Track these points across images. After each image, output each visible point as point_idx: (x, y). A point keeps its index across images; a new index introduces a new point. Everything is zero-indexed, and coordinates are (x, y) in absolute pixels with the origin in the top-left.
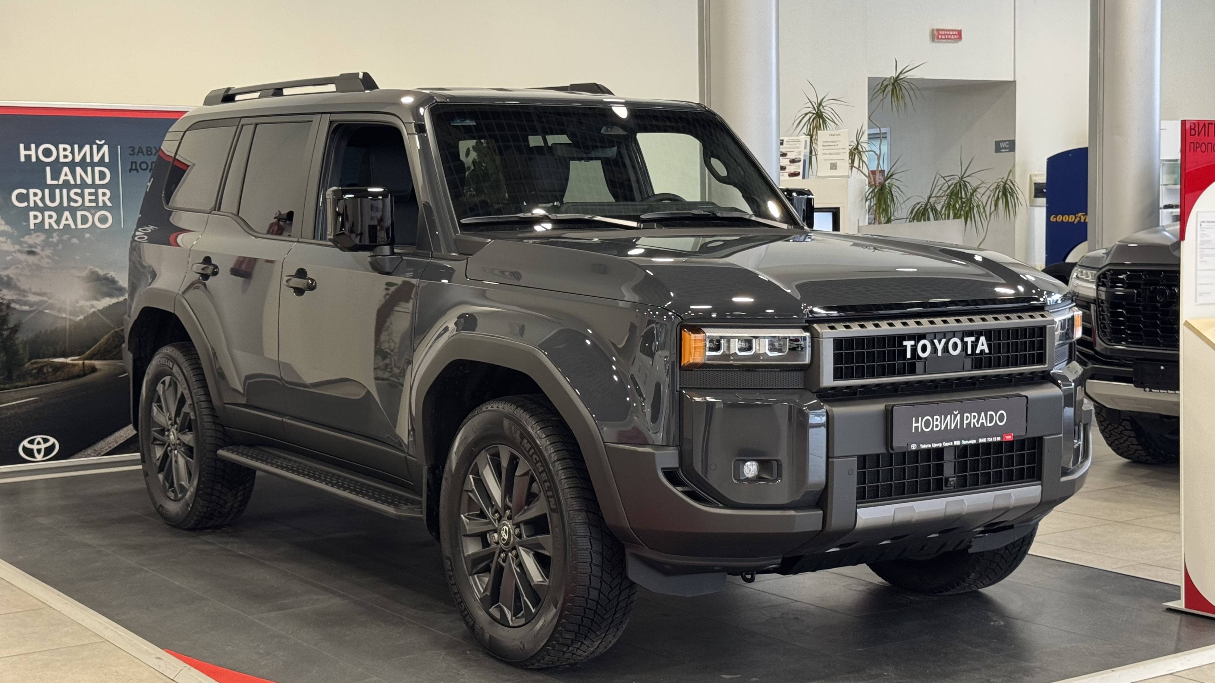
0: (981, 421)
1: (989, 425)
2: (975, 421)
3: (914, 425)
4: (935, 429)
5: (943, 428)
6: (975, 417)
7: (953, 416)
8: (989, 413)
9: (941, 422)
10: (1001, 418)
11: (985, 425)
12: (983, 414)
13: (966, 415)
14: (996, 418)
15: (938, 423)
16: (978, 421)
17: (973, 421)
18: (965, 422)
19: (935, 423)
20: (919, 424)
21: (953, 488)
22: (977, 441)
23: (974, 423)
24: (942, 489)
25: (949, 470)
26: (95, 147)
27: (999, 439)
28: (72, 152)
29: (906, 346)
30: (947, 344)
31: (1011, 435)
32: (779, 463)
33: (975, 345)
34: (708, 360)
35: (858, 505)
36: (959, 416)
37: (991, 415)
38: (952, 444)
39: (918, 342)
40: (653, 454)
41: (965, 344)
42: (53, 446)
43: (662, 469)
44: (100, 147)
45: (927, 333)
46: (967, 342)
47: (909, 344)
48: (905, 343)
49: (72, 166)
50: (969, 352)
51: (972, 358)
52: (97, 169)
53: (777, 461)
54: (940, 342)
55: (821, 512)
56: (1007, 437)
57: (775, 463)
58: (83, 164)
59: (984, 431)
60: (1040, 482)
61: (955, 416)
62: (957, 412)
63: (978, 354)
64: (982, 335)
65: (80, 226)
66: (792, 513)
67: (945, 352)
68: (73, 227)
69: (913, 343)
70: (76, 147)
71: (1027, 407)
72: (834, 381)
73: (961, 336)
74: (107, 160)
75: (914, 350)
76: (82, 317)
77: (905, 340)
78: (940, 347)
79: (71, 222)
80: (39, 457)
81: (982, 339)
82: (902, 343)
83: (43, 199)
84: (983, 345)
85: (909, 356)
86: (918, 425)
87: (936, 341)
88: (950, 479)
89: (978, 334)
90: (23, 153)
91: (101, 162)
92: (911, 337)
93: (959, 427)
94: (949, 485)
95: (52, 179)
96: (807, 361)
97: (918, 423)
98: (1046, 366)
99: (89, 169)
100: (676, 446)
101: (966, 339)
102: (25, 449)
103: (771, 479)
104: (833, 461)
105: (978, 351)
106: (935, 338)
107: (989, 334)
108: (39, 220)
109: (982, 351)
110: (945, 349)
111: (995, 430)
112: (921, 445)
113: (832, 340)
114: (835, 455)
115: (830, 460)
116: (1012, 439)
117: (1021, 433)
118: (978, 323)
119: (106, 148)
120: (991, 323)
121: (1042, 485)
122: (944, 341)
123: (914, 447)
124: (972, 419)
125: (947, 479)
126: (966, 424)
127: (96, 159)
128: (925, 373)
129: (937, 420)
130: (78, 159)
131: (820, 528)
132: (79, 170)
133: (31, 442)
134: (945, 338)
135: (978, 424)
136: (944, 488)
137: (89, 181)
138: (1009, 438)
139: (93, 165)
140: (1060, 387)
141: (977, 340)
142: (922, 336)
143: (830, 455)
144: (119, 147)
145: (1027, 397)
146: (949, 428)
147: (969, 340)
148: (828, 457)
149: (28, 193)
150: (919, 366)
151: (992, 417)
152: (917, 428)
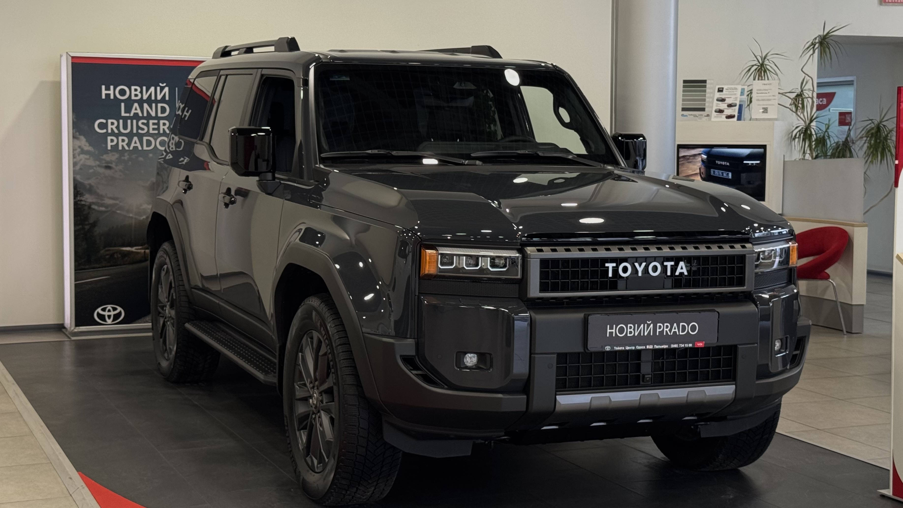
0: (673, 330)
1: (681, 333)
2: (668, 330)
3: (608, 331)
4: (629, 335)
5: (636, 334)
6: (667, 327)
7: (646, 325)
8: (681, 324)
9: (634, 330)
10: (693, 328)
11: (678, 333)
12: (675, 325)
13: (658, 325)
14: (688, 328)
15: (632, 330)
16: (670, 330)
17: (665, 330)
18: (658, 330)
19: (629, 330)
20: (614, 331)
21: (650, 383)
22: (670, 346)
23: (666, 331)
24: (639, 384)
25: (646, 368)
26: (158, 88)
27: (690, 345)
28: (141, 92)
29: (608, 267)
30: (647, 267)
31: (703, 343)
32: (492, 356)
33: (674, 269)
34: (440, 272)
35: (558, 393)
36: (652, 325)
37: (683, 326)
38: (644, 347)
39: (620, 264)
40: (392, 344)
41: (665, 268)
42: (120, 314)
43: (401, 356)
44: (162, 89)
45: (629, 257)
46: (667, 266)
47: (610, 266)
48: (607, 265)
49: (141, 102)
50: (669, 273)
51: (672, 279)
52: (160, 105)
53: (490, 354)
54: (640, 265)
55: (525, 397)
56: (698, 344)
57: (488, 356)
58: (149, 101)
59: (675, 338)
60: (734, 382)
61: (649, 325)
62: (650, 322)
63: (677, 276)
64: (682, 261)
65: (145, 148)
66: (500, 396)
67: (645, 273)
68: (140, 148)
69: (614, 265)
70: (144, 88)
71: (718, 321)
72: (540, 292)
73: (662, 260)
74: (167, 98)
75: (615, 270)
76: (144, 217)
77: (608, 263)
78: (640, 269)
79: (138, 145)
80: (109, 321)
81: (682, 264)
82: (605, 265)
83: (118, 127)
84: (682, 268)
85: (610, 275)
86: (612, 331)
87: (637, 265)
88: (646, 376)
89: (677, 260)
90: (104, 92)
91: (163, 100)
92: (612, 260)
93: (652, 334)
94: (645, 381)
95: (125, 112)
96: (519, 277)
97: (613, 329)
98: (745, 287)
99: (154, 105)
100: (414, 338)
101: (665, 264)
102: (98, 314)
103: (485, 368)
104: (535, 357)
105: (677, 273)
106: (636, 262)
107: (688, 260)
108: (115, 143)
109: (681, 274)
110: (646, 270)
111: (688, 338)
112: (615, 347)
113: (539, 260)
114: (536, 352)
115: (532, 355)
116: (703, 346)
117: (713, 340)
118: (678, 251)
119: (166, 90)
120: (691, 251)
121: (736, 385)
122: (644, 264)
123: (608, 348)
124: (664, 328)
125: (644, 376)
126: (659, 332)
127: (159, 97)
128: (626, 289)
129: (631, 328)
130: (145, 97)
131: (524, 410)
132: (146, 106)
133: (104, 310)
134: (645, 262)
135: (670, 333)
136: (641, 383)
137: (153, 114)
138: (700, 345)
139: (157, 102)
140: (756, 306)
141: (677, 264)
142: (625, 260)
143: (532, 352)
144: (177, 89)
145: (718, 312)
146: (642, 335)
147: (669, 264)
148: (531, 354)
149: (107, 122)
150: (621, 284)
151: (684, 327)
152: (611, 333)
